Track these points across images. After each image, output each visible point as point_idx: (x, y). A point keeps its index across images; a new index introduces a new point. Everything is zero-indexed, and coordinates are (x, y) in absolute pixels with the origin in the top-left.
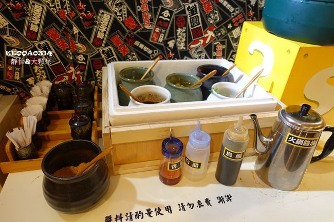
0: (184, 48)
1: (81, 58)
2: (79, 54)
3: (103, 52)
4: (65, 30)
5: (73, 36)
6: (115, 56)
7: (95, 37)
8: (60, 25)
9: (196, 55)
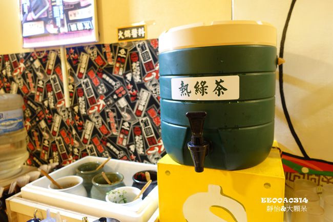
0: (143, 153)
1: (76, 150)
2: (75, 148)
3: (88, 148)
4: (69, 132)
5: (73, 135)
6: (95, 153)
7: (84, 138)
8: (67, 128)
9: (153, 160)
